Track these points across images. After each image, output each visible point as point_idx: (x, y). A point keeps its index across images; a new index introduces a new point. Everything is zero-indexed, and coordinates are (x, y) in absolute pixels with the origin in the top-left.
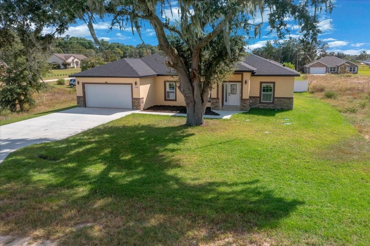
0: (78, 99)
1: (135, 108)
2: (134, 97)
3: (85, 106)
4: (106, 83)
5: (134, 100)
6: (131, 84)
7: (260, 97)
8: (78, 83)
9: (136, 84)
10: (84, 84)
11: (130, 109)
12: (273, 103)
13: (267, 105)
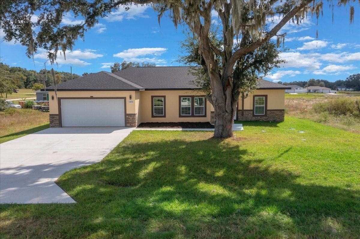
0: (51, 117)
1: (128, 125)
2: (127, 113)
3: (60, 125)
4: (92, 98)
5: (127, 116)
6: (125, 98)
7: (253, 110)
8: (53, 98)
9: (131, 98)
10: (59, 99)
11: (123, 127)
12: (266, 115)
13: (260, 118)
